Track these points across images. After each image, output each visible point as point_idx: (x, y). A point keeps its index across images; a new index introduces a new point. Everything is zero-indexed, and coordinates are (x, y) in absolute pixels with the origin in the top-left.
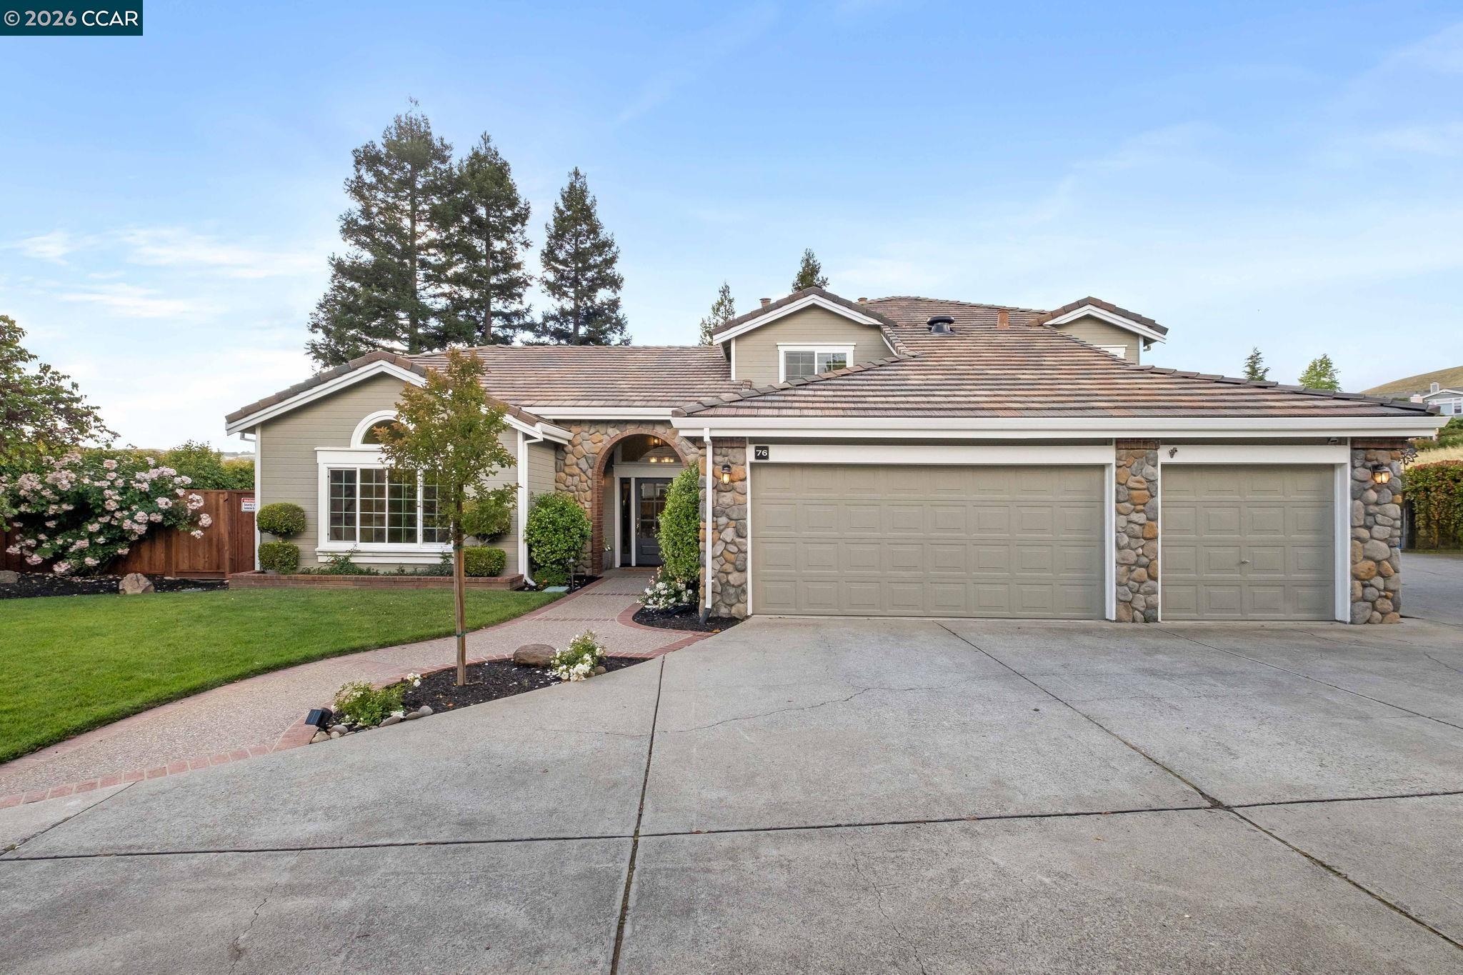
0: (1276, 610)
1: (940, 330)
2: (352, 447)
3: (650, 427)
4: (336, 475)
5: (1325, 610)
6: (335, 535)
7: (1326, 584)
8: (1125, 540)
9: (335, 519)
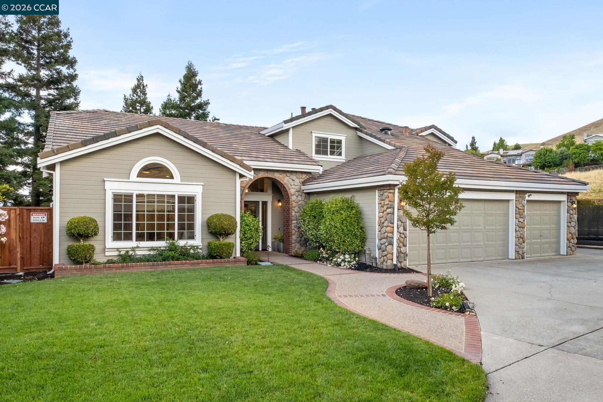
0: (547, 252)
1: (386, 133)
2: (131, 180)
3: (272, 173)
4: (117, 198)
5: (558, 251)
6: (117, 237)
7: (558, 243)
8: (518, 229)
9: (116, 227)
